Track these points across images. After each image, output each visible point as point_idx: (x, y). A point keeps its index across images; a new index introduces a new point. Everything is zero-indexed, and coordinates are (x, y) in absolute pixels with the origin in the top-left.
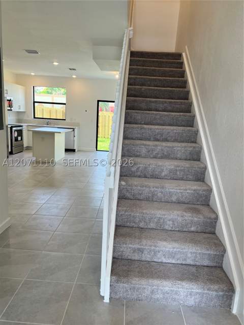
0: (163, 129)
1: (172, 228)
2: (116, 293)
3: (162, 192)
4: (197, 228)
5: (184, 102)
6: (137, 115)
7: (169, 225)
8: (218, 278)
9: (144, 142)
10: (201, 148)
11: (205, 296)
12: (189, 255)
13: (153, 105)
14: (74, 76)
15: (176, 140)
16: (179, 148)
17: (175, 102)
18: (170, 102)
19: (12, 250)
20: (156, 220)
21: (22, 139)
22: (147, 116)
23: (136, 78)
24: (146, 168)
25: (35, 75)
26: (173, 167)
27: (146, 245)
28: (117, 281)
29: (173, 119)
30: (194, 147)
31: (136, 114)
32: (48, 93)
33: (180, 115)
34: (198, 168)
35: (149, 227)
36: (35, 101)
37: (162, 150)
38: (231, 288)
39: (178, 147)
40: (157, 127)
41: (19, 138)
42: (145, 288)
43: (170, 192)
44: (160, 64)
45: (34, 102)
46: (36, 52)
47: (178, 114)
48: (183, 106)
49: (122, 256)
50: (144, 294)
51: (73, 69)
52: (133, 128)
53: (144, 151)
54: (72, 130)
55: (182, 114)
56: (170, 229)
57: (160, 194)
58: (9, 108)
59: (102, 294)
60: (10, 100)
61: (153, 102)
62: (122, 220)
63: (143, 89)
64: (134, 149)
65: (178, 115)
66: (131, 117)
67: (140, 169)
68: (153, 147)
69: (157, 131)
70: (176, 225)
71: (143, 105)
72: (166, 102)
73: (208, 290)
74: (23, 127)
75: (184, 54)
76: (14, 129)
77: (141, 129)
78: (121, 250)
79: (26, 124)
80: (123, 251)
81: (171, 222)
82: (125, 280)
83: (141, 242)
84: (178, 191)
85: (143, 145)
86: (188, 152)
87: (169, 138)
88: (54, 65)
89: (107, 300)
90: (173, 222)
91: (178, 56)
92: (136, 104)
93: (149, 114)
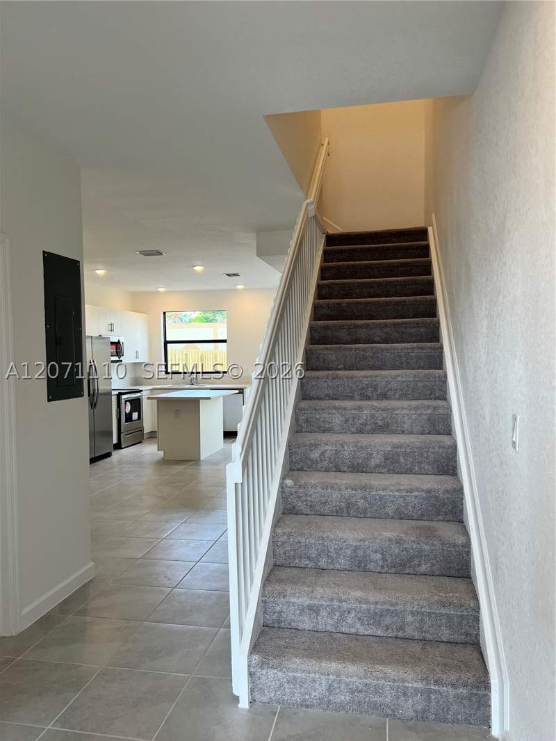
0: (376, 377)
1: (382, 567)
2: (262, 690)
3: (365, 498)
4: (433, 565)
5: (423, 323)
6: (329, 352)
7: (376, 562)
8: (461, 661)
9: (337, 403)
10: (449, 408)
11: (433, 697)
12: (409, 618)
13: (362, 333)
14: (240, 287)
15: (404, 396)
16: (405, 412)
17: (403, 323)
18: (395, 325)
19: (89, 619)
20: (349, 552)
21: (139, 417)
22: (348, 353)
23: (333, 284)
24: (337, 452)
25: (167, 292)
26: (389, 449)
27: (322, 597)
28: (262, 665)
29: (400, 356)
30: (435, 408)
31: (326, 352)
32: (207, 320)
33: (412, 348)
34: (439, 447)
35: (338, 566)
36: (168, 339)
37: (372, 416)
38: (483, 679)
39: (403, 408)
40: (363, 373)
41: (135, 416)
42: (314, 681)
43: (381, 498)
44: (384, 253)
45: (166, 343)
46: (159, 253)
47: (408, 345)
48: (422, 329)
49: (279, 621)
50: (314, 694)
51: (235, 275)
52: (318, 378)
53: (337, 420)
54: (237, 391)
55: (415, 345)
56: (379, 569)
57: (362, 501)
58: (116, 358)
59: (235, 692)
60: (119, 343)
61: (361, 327)
62: (285, 553)
63: (344, 305)
64: (317, 417)
65: (408, 349)
66: (317, 358)
67: (327, 454)
68: (353, 412)
69: (365, 381)
70: (390, 560)
71: (343, 334)
72: (386, 325)
73: (436, 682)
74: (144, 393)
75: (430, 230)
76: (124, 397)
77: (334, 378)
78: (278, 608)
79: (150, 387)
80: (280, 612)
81: (379, 556)
82: (276, 662)
83: (312, 592)
84: (397, 493)
85: (335, 408)
86: (425, 417)
87: (389, 393)
88: (194, 271)
89: (244, 703)
90: (382, 554)
91: (422, 233)
92: (329, 333)
93: (351, 349)
